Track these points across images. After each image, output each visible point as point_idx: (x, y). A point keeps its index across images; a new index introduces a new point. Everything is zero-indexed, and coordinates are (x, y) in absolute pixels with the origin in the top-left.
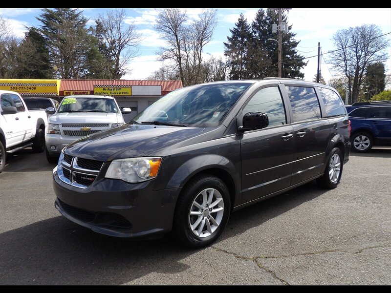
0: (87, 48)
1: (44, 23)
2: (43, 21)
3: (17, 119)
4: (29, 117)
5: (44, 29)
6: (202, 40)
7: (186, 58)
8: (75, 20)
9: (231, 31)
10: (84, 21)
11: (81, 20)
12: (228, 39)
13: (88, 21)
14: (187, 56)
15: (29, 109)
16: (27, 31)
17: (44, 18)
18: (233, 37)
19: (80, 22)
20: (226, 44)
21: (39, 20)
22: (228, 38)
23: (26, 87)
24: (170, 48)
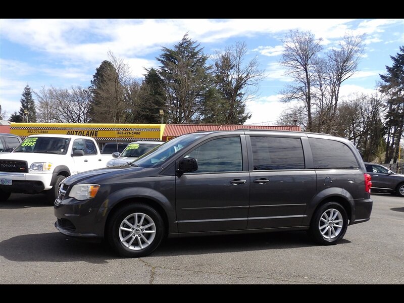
0: (204, 89)
1: (163, 64)
2: (162, 61)
3: (86, 161)
4: (100, 160)
5: (163, 69)
6: (342, 73)
7: (320, 97)
8: (195, 58)
9: (393, 58)
10: (204, 59)
11: (201, 58)
12: (387, 70)
13: (208, 59)
14: (322, 95)
15: (101, 153)
16: (147, 73)
17: (164, 58)
18: (396, 67)
19: (199, 59)
20: (382, 77)
21: (159, 60)
22: (388, 68)
23: (131, 132)
24: (298, 86)
